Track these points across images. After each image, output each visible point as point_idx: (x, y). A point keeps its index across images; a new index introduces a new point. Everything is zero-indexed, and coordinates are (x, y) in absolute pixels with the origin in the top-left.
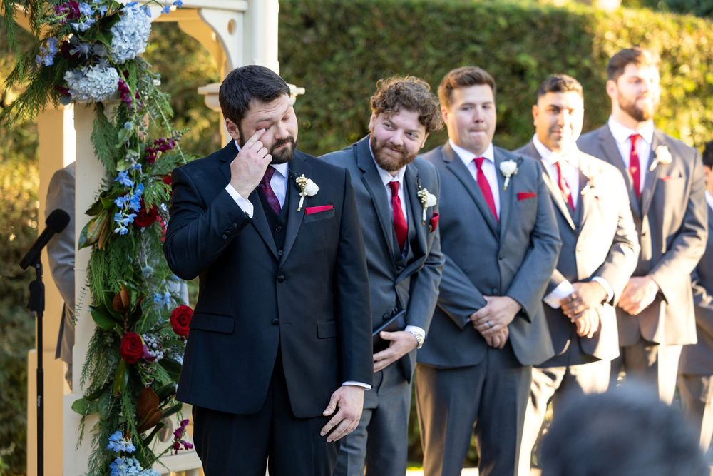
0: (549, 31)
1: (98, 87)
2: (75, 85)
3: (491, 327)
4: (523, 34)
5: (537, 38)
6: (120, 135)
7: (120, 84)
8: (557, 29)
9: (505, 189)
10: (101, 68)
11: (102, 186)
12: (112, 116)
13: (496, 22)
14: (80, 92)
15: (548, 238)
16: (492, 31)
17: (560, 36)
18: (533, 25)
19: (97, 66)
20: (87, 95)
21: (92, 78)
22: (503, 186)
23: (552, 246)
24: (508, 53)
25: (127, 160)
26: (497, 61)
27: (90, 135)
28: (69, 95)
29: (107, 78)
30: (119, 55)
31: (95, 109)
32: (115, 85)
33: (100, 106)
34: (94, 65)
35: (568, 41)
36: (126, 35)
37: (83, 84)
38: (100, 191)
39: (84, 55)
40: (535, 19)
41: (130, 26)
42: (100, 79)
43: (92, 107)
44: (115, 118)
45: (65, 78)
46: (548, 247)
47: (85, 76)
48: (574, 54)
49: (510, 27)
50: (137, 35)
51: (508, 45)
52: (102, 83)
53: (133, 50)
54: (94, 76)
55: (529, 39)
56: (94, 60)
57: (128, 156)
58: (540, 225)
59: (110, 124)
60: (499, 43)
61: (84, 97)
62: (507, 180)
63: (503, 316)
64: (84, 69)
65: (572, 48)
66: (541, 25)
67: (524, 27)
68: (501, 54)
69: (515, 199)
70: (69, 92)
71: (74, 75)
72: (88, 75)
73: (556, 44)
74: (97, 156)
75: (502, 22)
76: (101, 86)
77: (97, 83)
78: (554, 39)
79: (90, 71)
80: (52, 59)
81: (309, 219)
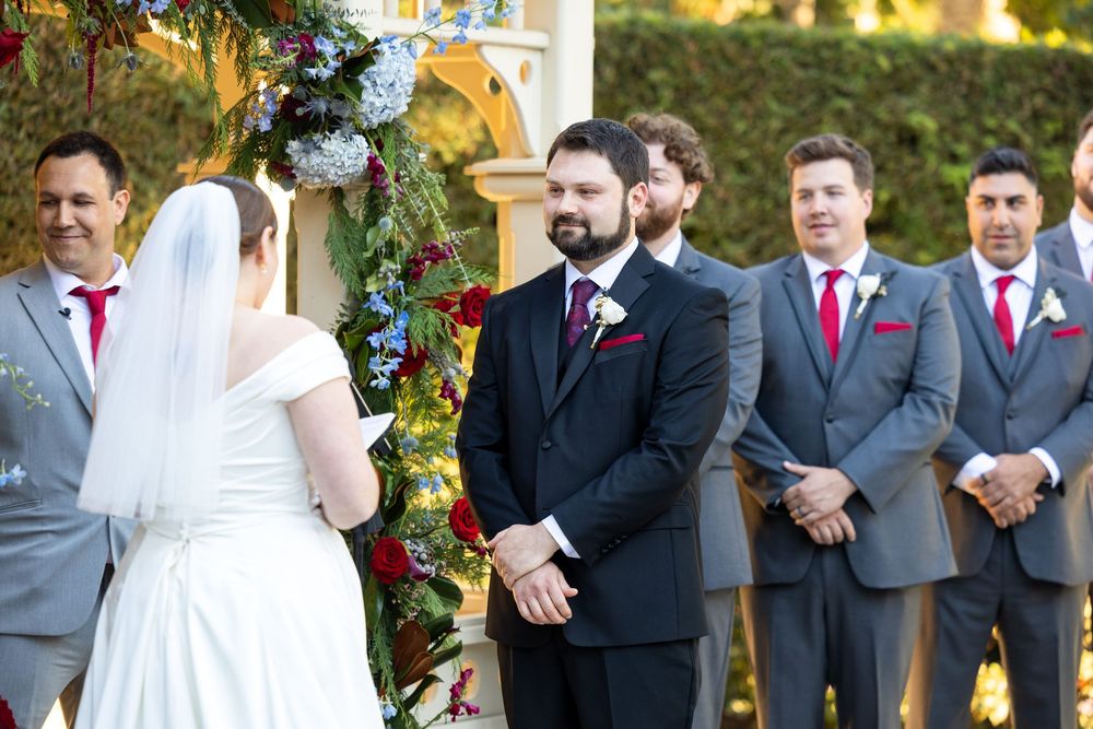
0: (956, 78)
1: (338, 164)
2: (304, 161)
3: (804, 515)
4: (916, 80)
5: (936, 88)
6: (369, 237)
7: (371, 160)
8: (967, 74)
9: (857, 316)
10: (343, 135)
11: (342, 315)
12: (356, 209)
13: (874, 63)
14: (311, 172)
15: (927, 393)
16: (868, 76)
17: (971, 85)
18: (932, 68)
19: (338, 132)
20: (320, 176)
21: (330, 151)
22: (856, 312)
23: (928, 403)
24: (892, 111)
25: (381, 275)
26: (876, 122)
27: (324, 238)
28: (293, 176)
29: (353, 151)
30: (370, 116)
31: (330, 198)
32: (364, 162)
33: (338, 194)
34: (332, 132)
35: (984, 93)
36: (382, 85)
37: (315, 159)
38: (338, 322)
39: (318, 116)
40: (933, 58)
41: (387, 72)
42: (341, 152)
43: (327, 195)
44: (361, 210)
45: (288, 151)
46: (921, 404)
47: (320, 148)
48: (993, 113)
49: (896, 70)
50: (397, 86)
51: (891, 99)
52: (345, 159)
53: (392, 109)
54: (332, 148)
55: (924, 89)
56: (332, 123)
57: (382, 269)
58: (918, 373)
59: (354, 220)
60: (878, 95)
61: (317, 180)
62: (864, 304)
63: (820, 500)
64: (317, 137)
65: (990, 103)
66: (943, 67)
67: (918, 71)
68: (882, 113)
69: (870, 331)
70: (293, 171)
71: (302, 147)
72: (323, 146)
73: (965, 97)
74: (334, 270)
75: (884, 63)
76: (343, 163)
77: (337, 157)
78: (963, 89)
79: (327, 140)
80: (269, 122)
81: (603, 357)
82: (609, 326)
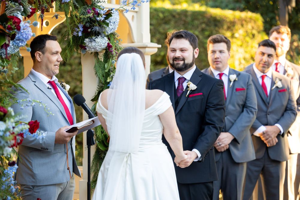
1: (100, 45)
2: (90, 44)
6: (106, 66)
7: (108, 44)
9: (230, 86)
10: (101, 37)
11: (98, 88)
12: (101, 58)
14: (92, 48)
15: (250, 108)
19: (100, 36)
20: (94, 49)
21: (98, 42)
23: (251, 112)
25: (111, 77)
27: (94, 66)
28: (86, 49)
29: (104, 41)
30: (108, 31)
31: (94, 55)
32: (106, 45)
33: (96, 54)
34: (98, 36)
36: (112, 22)
37: (93, 44)
38: (97, 90)
39: (96, 31)
41: (113, 19)
42: (101, 42)
44: (102, 58)
45: (85, 42)
46: (249, 112)
47: (95, 41)
50: (116, 23)
52: (102, 44)
53: (113, 29)
54: (98, 41)
56: (97, 34)
57: (111, 75)
58: (247, 102)
59: (101, 61)
61: (93, 50)
62: (232, 83)
63: (225, 141)
64: (94, 38)
69: (235, 91)
70: (86, 47)
71: (89, 40)
72: (96, 40)
74: (96, 75)
76: (101, 45)
77: (100, 43)
79: (97, 38)
80: (81, 33)
81: (190, 99)
82: (191, 90)
